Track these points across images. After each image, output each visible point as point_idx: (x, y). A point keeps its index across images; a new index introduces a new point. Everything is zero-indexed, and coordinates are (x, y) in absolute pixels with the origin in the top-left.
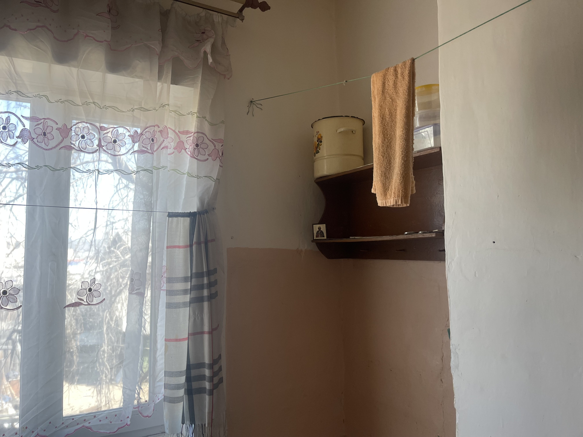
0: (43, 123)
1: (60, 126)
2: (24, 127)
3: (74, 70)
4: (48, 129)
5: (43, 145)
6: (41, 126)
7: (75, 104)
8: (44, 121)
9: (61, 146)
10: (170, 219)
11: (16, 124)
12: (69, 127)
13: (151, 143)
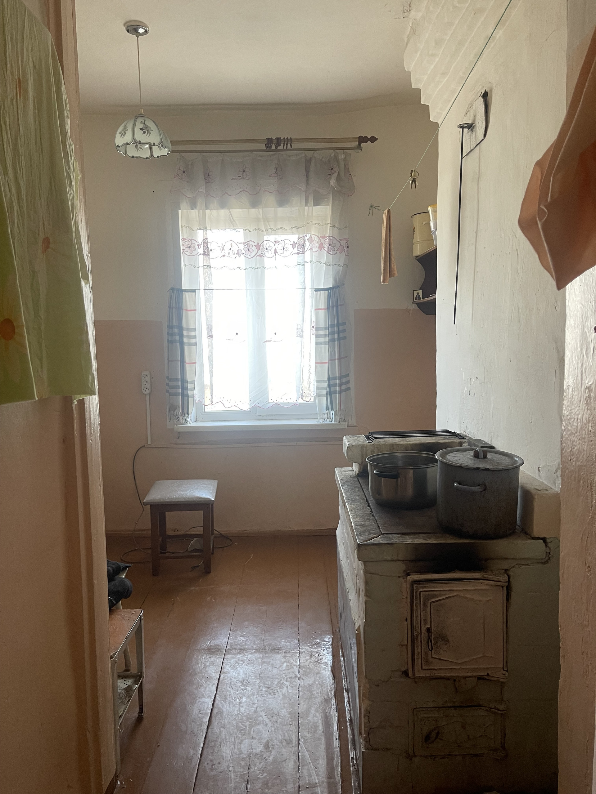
0: (247, 245)
1: (256, 244)
2: (239, 248)
3: (260, 210)
4: (250, 246)
5: (248, 256)
7: (262, 230)
8: (248, 243)
9: (257, 255)
10: (316, 292)
12: (260, 244)
13: (302, 247)
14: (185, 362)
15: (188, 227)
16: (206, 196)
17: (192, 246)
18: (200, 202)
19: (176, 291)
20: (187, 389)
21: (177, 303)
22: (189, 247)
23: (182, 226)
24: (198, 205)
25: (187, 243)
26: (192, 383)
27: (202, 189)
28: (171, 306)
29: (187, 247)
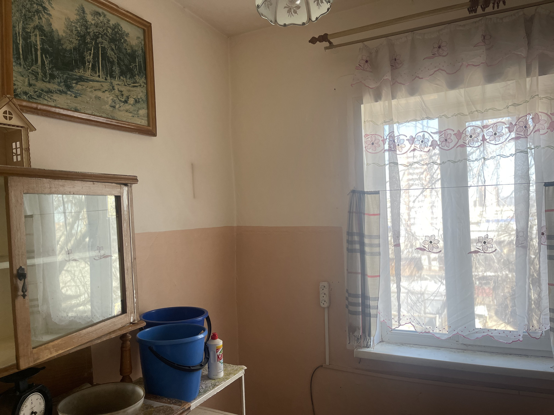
0: (444, 134)
1: (455, 132)
2: (433, 139)
3: (462, 91)
4: (448, 136)
5: (446, 148)
6: (443, 136)
7: (464, 115)
8: (445, 132)
9: (458, 145)
10: (547, 188)
11: (428, 138)
12: (461, 132)
13: (524, 129)
14: (367, 275)
15: (371, 121)
16: (392, 84)
17: (376, 142)
18: (386, 91)
19: (357, 194)
20: (369, 307)
21: (358, 207)
22: (373, 144)
23: (364, 121)
24: (383, 94)
25: (369, 139)
26: (375, 300)
27: (388, 77)
28: (351, 211)
29: (369, 143)
